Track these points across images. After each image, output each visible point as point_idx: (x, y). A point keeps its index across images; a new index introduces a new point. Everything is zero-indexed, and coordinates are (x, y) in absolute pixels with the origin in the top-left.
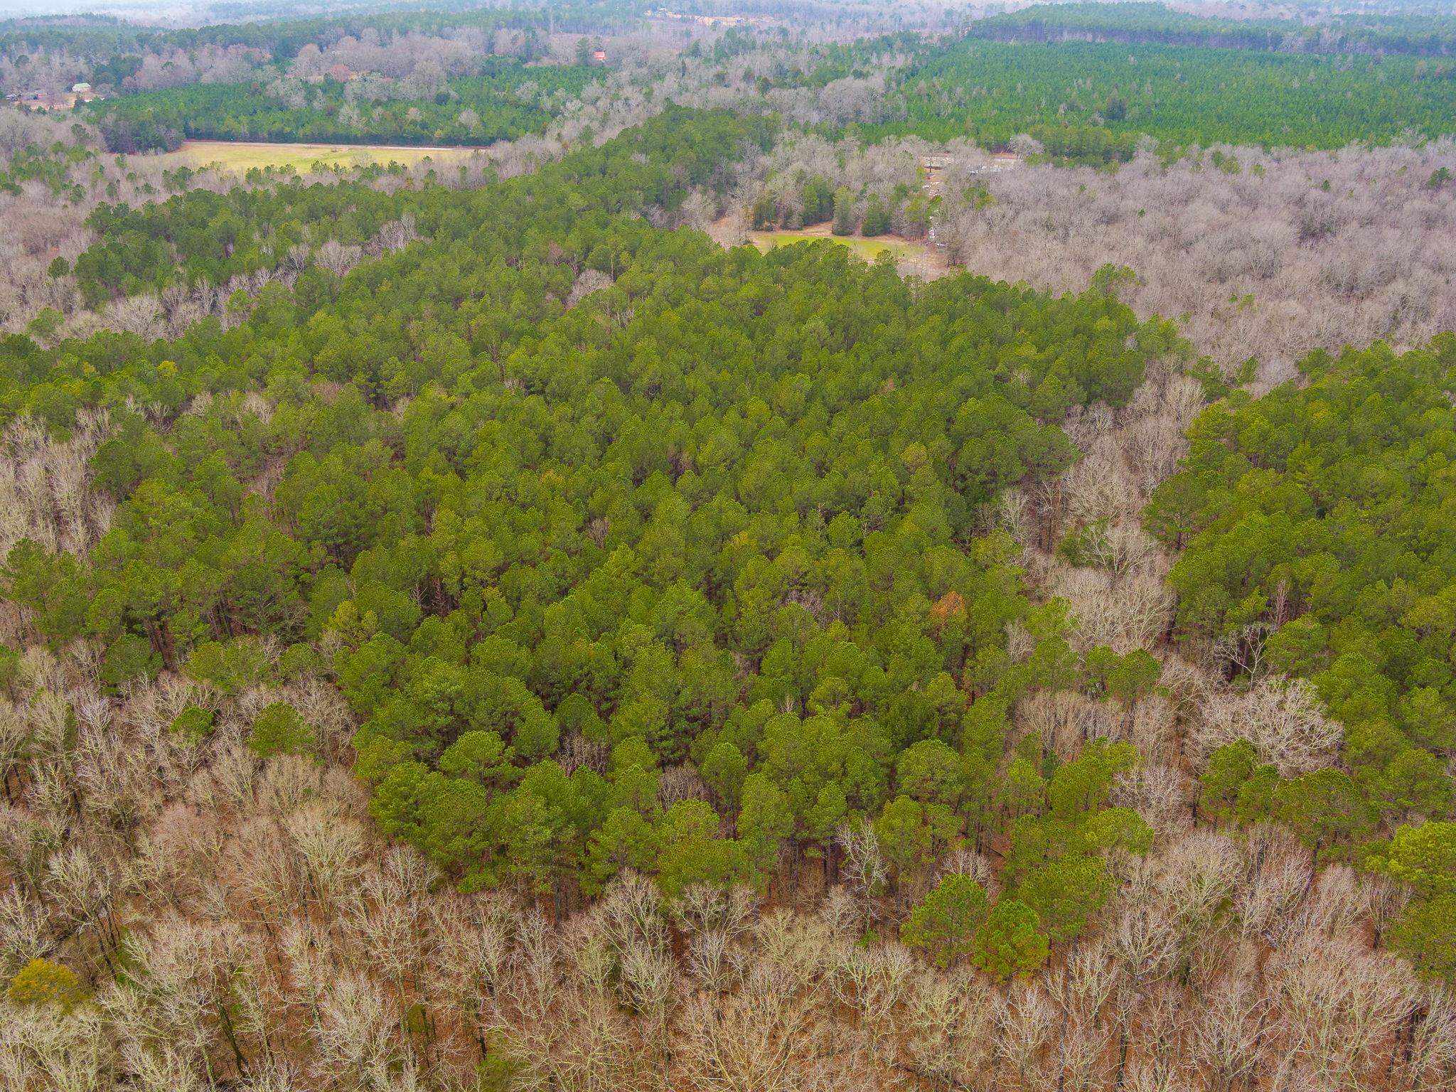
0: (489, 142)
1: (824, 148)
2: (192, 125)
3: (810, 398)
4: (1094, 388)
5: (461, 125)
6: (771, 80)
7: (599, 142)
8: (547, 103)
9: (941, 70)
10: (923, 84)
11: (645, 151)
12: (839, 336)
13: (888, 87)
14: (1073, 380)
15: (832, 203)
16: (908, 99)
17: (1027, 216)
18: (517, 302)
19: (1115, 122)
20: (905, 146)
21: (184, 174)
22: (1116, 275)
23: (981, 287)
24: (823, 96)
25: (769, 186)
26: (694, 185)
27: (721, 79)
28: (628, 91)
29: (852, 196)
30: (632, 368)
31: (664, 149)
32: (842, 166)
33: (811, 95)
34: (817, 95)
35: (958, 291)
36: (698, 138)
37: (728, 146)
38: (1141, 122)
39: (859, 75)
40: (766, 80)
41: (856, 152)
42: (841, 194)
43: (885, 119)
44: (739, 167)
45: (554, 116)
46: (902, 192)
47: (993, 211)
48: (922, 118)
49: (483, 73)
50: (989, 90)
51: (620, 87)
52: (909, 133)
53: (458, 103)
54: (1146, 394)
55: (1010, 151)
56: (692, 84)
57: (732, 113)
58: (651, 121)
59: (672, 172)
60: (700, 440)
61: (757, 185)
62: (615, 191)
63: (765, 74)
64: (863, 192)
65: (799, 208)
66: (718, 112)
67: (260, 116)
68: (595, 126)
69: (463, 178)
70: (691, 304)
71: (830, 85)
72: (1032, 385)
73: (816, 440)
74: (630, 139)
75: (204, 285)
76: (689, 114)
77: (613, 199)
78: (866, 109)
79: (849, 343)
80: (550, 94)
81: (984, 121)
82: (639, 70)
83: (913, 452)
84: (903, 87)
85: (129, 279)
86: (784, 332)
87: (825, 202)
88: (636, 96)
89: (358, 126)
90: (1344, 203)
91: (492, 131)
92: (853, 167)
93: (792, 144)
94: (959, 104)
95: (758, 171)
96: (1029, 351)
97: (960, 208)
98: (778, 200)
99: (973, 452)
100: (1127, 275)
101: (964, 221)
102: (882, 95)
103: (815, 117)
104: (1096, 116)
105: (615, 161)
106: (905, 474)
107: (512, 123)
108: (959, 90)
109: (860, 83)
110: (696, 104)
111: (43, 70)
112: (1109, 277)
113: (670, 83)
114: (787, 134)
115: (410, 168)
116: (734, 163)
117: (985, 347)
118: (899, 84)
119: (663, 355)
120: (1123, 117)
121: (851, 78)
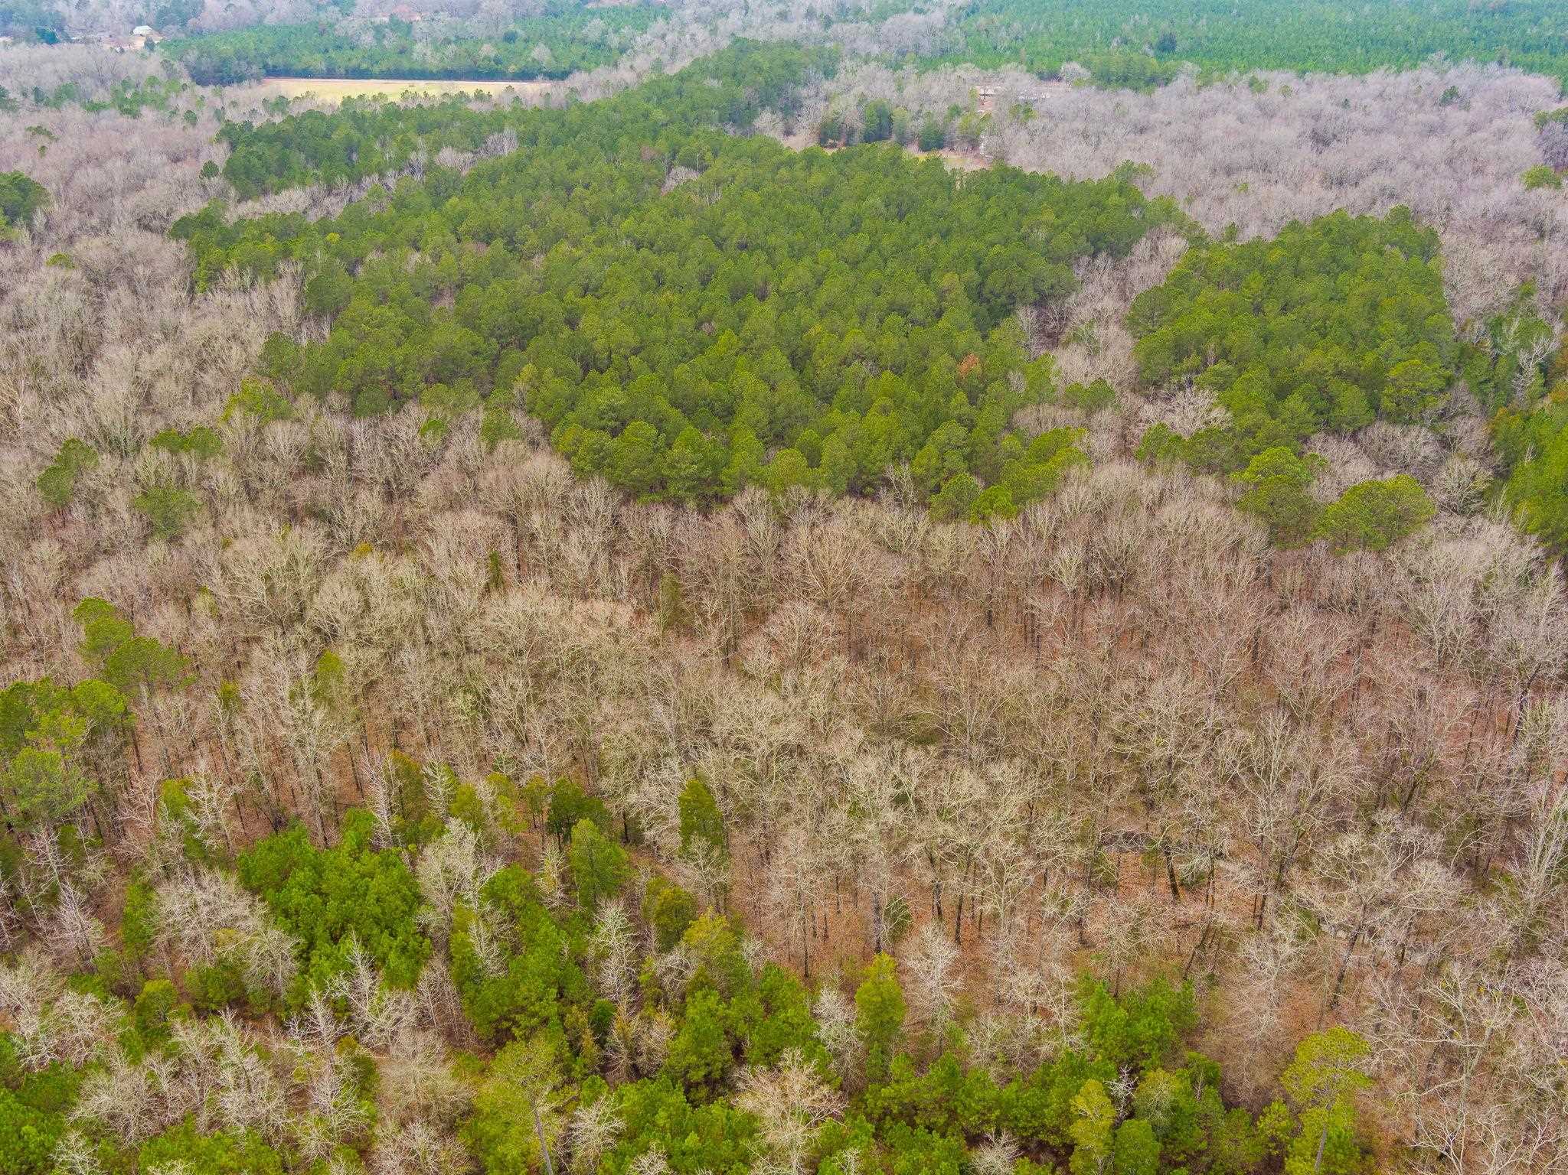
0: (564, 75)
1: (885, 74)
2: (270, 62)
3: (869, 250)
4: (1100, 244)
5: (534, 60)
6: (833, 17)
7: (672, 70)
8: (614, 40)
9: (1001, 8)
10: (982, 20)
11: (716, 77)
12: (894, 210)
13: (948, 23)
14: (1083, 238)
15: (891, 121)
16: (967, 35)
17: (1064, 126)
18: (622, 188)
19: (1165, 54)
20: (960, 72)
21: (281, 103)
22: (1135, 170)
23: (1016, 174)
24: (884, 30)
25: (834, 106)
26: (763, 106)
27: (783, 16)
28: (694, 28)
29: (908, 116)
30: (723, 233)
31: (734, 75)
32: (900, 89)
33: (872, 29)
34: (877, 30)
35: (995, 179)
36: (766, 65)
37: (794, 73)
38: (1190, 53)
39: (919, 11)
40: (828, 18)
41: (914, 77)
42: (898, 114)
43: (944, 52)
44: (804, 92)
45: (622, 51)
46: (956, 111)
47: (1034, 124)
48: (980, 51)
49: (546, 13)
50: (1047, 26)
51: (684, 25)
52: (966, 62)
53: (526, 41)
54: (1142, 248)
55: (1060, 80)
56: (756, 20)
57: (796, 45)
58: (719, 54)
59: (743, 93)
60: (781, 276)
61: (822, 105)
62: (693, 109)
63: (827, 11)
64: (920, 111)
65: (860, 126)
66: (782, 44)
67: (333, 54)
68: (666, 57)
69: (547, 103)
70: (768, 188)
71: (890, 20)
72: (1048, 241)
73: (874, 275)
74: (701, 67)
75: (342, 181)
76: (756, 46)
77: (692, 116)
78: (925, 43)
79: (901, 216)
80: (616, 31)
81: (1038, 53)
82: (703, 9)
83: (948, 280)
84: (962, 24)
85: (272, 180)
86: (847, 207)
87: (884, 122)
88: (702, 34)
89: (433, 63)
90: (1356, 116)
91: (565, 65)
92: (910, 90)
93: (854, 72)
94: (1016, 39)
95: (821, 95)
96: (1049, 216)
97: (1006, 123)
98: (841, 120)
99: (995, 282)
100: (1145, 170)
101: (1008, 132)
102: (941, 30)
103: (875, 50)
104: (1146, 47)
105: (688, 86)
106: (941, 295)
107: (583, 58)
108: (1017, 25)
109: (921, 18)
110: (761, 37)
111: (105, 13)
112: (1129, 172)
113: (735, 19)
114: (848, 63)
115: (494, 97)
116: (799, 88)
117: (1013, 215)
118: (958, 20)
119: (748, 222)
120: (1173, 48)
121: (911, 14)
